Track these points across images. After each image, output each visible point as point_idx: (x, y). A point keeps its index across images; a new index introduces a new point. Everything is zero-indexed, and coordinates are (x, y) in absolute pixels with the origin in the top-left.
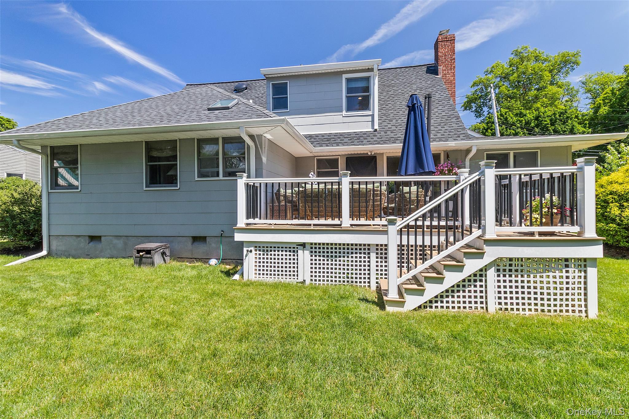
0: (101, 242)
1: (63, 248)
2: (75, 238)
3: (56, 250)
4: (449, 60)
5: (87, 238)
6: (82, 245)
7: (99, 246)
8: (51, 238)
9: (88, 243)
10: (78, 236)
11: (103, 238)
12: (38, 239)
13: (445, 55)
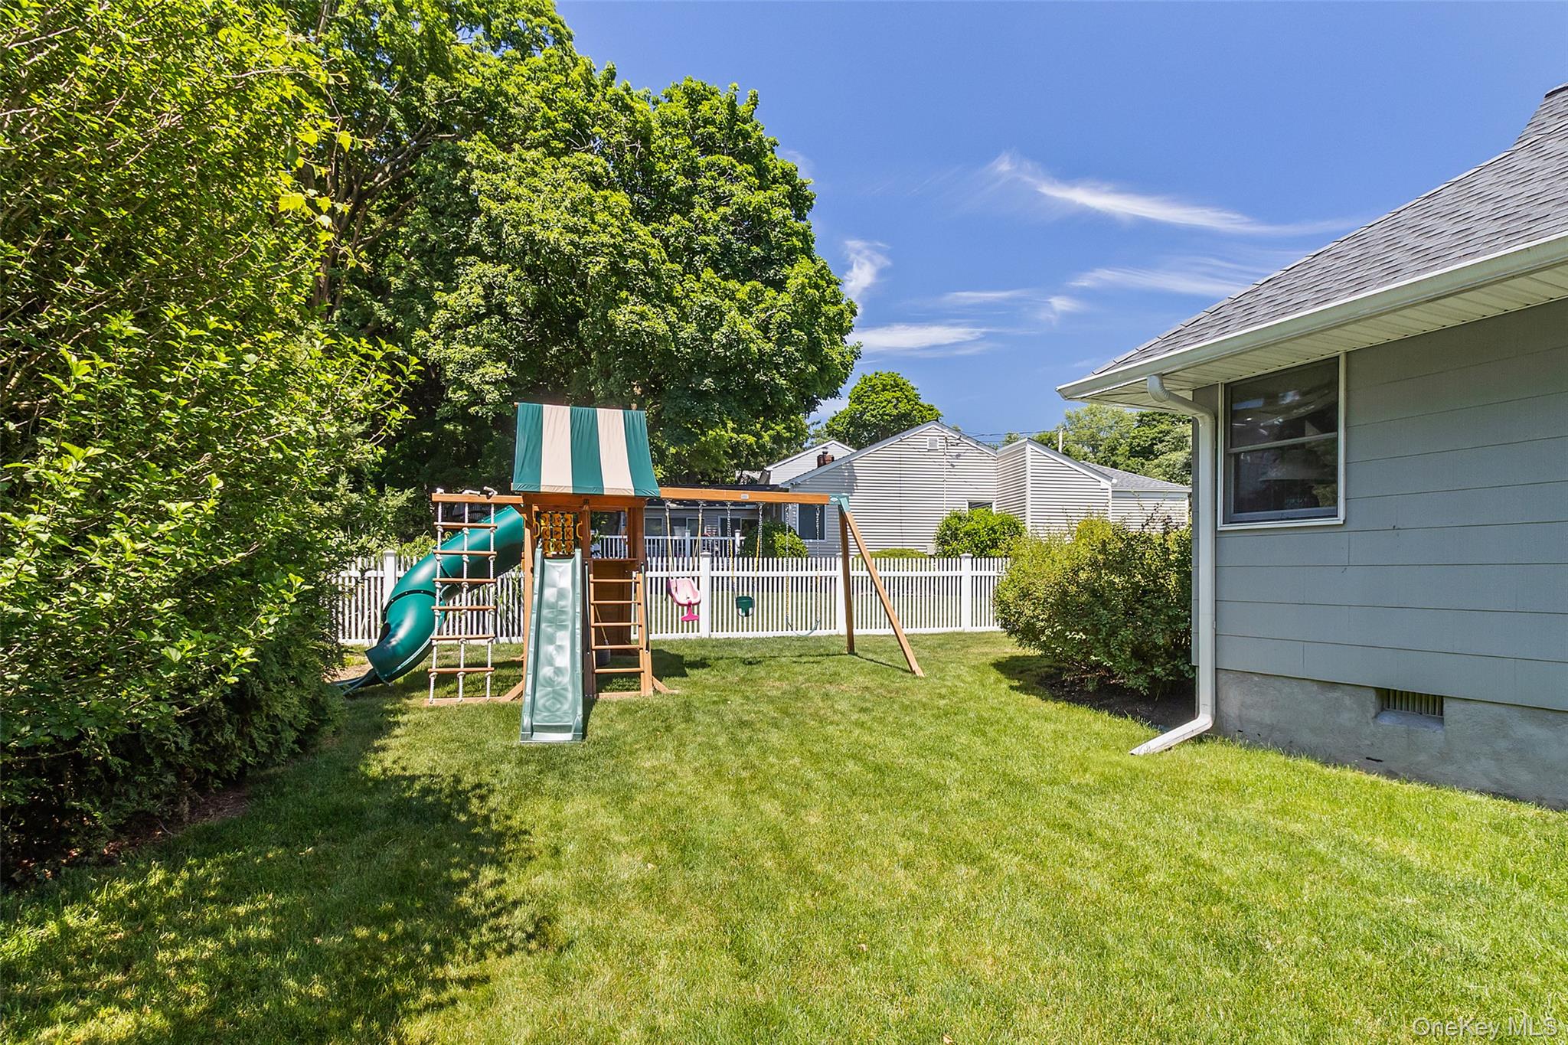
0: (1441, 721)
1: (1267, 716)
2: (1315, 688)
3: (1240, 717)
5: (1372, 696)
6: (1346, 718)
7: (1430, 735)
8: (1222, 676)
9: (1372, 712)
10: (1334, 685)
11: (1449, 708)
12: (1163, 673)
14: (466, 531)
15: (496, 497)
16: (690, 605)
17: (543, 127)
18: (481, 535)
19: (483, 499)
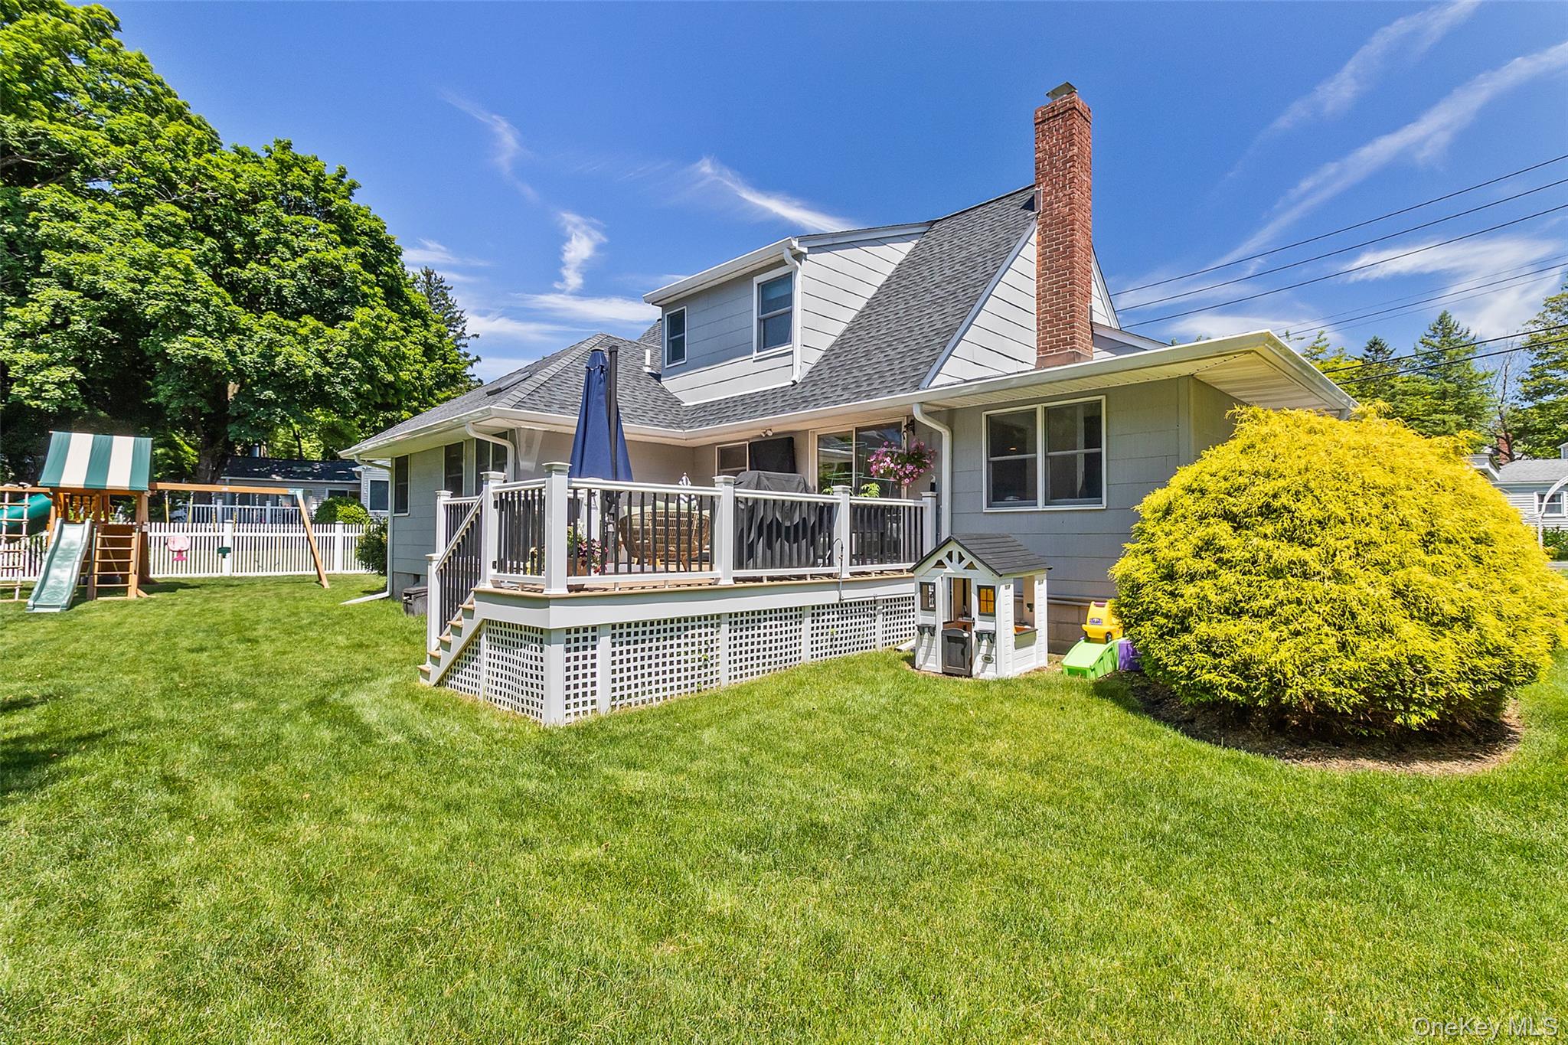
3: (396, 591)
4: (1059, 164)
13: (1051, 155)
14: (6, 507)
15: (29, 487)
16: (180, 552)
17: (127, 181)
18: (16, 511)
19: (20, 489)
